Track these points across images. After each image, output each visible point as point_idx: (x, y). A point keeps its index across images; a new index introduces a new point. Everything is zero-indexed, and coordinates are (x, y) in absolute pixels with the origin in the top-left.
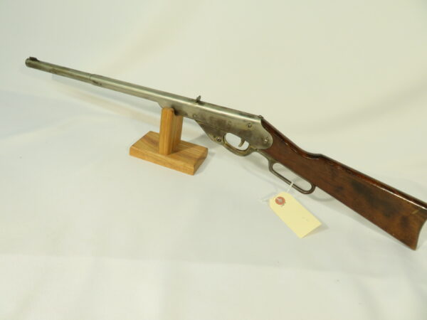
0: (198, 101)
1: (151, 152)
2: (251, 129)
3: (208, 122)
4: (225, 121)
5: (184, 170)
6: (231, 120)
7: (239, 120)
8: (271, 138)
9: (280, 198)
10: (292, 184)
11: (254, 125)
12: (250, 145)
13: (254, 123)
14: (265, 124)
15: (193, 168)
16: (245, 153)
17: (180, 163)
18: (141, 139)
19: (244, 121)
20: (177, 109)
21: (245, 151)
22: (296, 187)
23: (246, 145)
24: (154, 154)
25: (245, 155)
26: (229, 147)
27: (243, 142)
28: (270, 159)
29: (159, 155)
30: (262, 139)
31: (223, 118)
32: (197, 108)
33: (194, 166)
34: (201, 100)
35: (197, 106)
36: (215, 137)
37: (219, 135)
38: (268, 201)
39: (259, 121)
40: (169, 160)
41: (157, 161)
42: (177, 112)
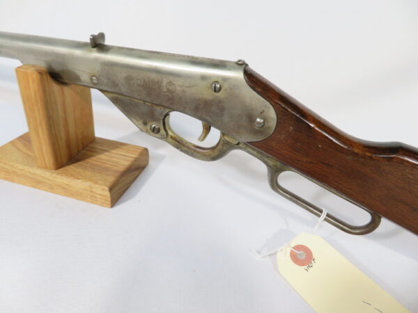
0: (97, 43)
1: (21, 167)
2: (221, 95)
3: (124, 90)
4: (159, 83)
5: (93, 199)
6: (171, 78)
7: (189, 77)
8: (272, 114)
9: (298, 247)
10: (323, 216)
11: (225, 86)
12: (223, 134)
13: (225, 79)
14: (254, 81)
15: (108, 194)
16: (216, 153)
17: (79, 185)
18: (12, 143)
19: (203, 78)
20: (57, 68)
21: (213, 148)
22: (331, 219)
23: (215, 136)
24: (26, 168)
25: (214, 159)
26: (179, 144)
27: (207, 129)
28: (271, 163)
29: (39, 172)
30: (251, 119)
31: (153, 76)
32: (96, 60)
33: (111, 189)
34: (107, 42)
35: (95, 54)
36: (145, 124)
37: (154, 118)
38: (273, 255)
39: (239, 75)
40: (60, 178)
41: (37, 183)
42: (56, 75)
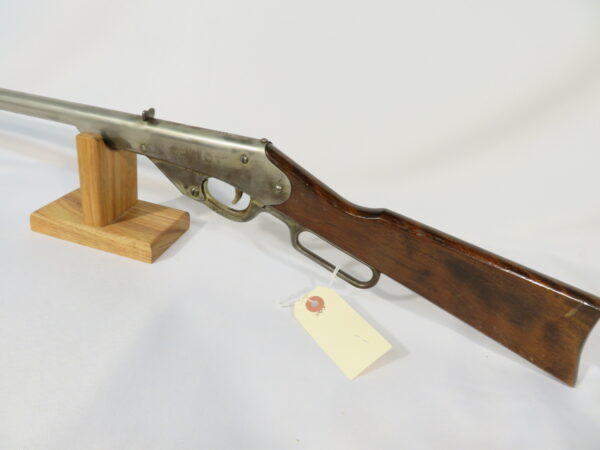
0: (148, 117)
1: (69, 223)
2: (247, 166)
3: (169, 157)
4: (198, 154)
5: (134, 254)
6: (209, 149)
7: (224, 149)
8: (287, 182)
9: (314, 298)
10: (336, 271)
11: (251, 158)
12: (252, 199)
13: (251, 153)
14: (273, 154)
15: (149, 249)
16: (246, 215)
17: (123, 240)
18: (58, 201)
19: (234, 151)
20: (109, 135)
21: (244, 211)
22: (342, 274)
23: (246, 200)
24: (74, 225)
25: (246, 220)
26: (216, 206)
27: (239, 195)
28: (291, 224)
29: (85, 228)
30: (272, 185)
31: (194, 147)
32: (146, 131)
33: (153, 246)
34: (157, 116)
35: (146, 126)
36: (186, 187)
37: (194, 183)
38: (292, 306)
39: (261, 150)
40: (105, 235)
41: (82, 239)
42: (110, 141)
